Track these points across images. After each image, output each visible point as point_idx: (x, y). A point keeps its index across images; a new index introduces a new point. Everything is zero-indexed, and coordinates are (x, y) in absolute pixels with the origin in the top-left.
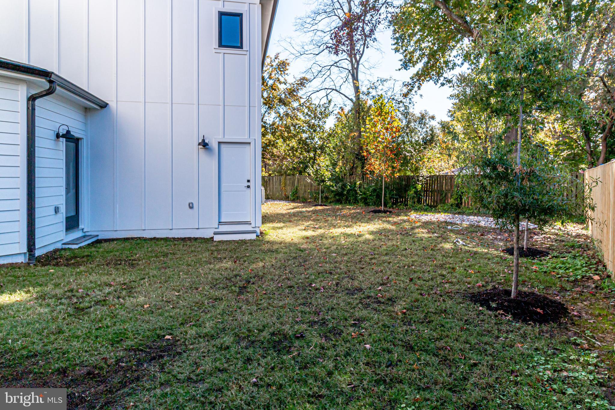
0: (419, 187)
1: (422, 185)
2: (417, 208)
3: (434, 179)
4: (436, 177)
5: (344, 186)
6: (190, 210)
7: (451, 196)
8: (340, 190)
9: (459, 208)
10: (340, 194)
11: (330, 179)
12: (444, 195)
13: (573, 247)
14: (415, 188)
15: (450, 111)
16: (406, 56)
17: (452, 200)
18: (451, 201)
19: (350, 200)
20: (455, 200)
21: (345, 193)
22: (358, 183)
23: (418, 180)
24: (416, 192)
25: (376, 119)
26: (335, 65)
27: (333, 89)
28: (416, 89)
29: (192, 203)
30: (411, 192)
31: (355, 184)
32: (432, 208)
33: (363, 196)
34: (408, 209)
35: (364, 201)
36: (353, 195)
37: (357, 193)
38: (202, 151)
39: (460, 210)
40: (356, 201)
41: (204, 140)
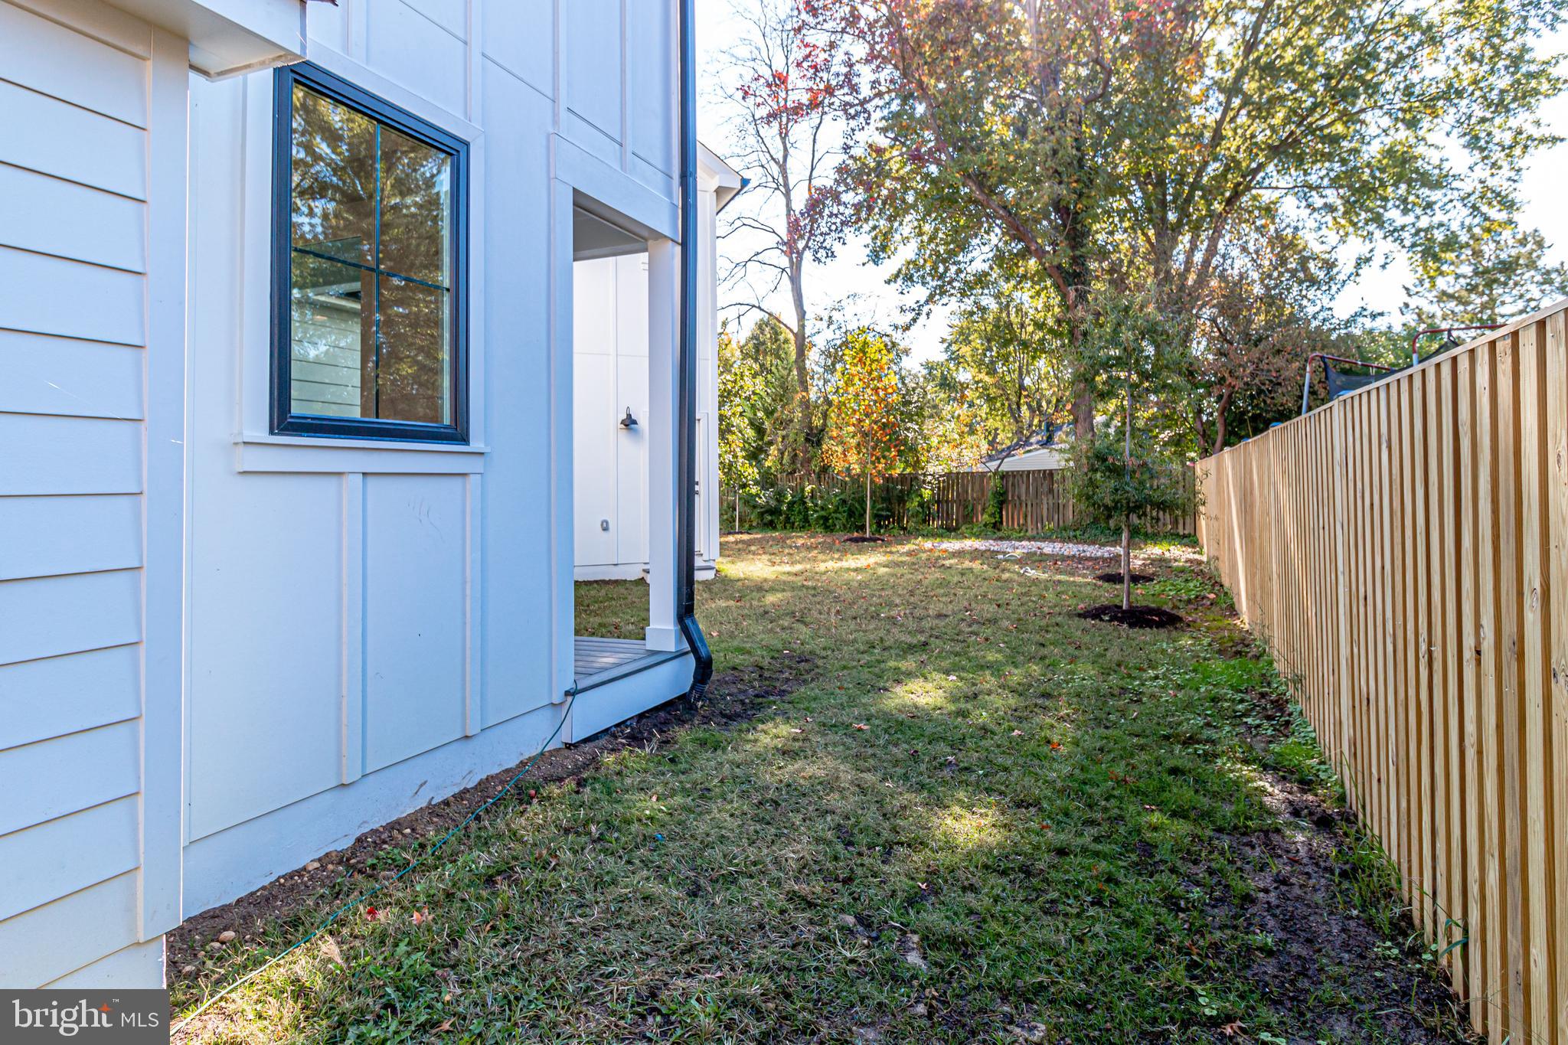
0: (927, 493)
1: (932, 490)
2: (925, 533)
3: (952, 479)
4: (954, 476)
5: (780, 496)
6: (604, 533)
7: (984, 510)
8: (773, 503)
9: (999, 530)
10: (775, 512)
11: (756, 483)
12: (970, 508)
13: (1182, 572)
14: (921, 496)
15: (943, 341)
16: (876, 238)
17: (986, 516)
18: (985, 518)
19: (793, 523)
20: (990, 516)
21: (784, 508)
22: (808, 489)
23: (924, 482)
24: (921, 505)
25: (853, 370)
26: (755, 258)
27: (753, 306)
28: (923, 317)
29: (607, 522)
30: (913, 505)
31: (803, 490)
32: (950, 530)
33: (823, 513)
34: (908, 533)
35: (824, 524)
36: (800, 512)
37: (807, 509)
38: (623, 434)
39: (1000, 534)
40: (806, 524)
41: (629, 416)
